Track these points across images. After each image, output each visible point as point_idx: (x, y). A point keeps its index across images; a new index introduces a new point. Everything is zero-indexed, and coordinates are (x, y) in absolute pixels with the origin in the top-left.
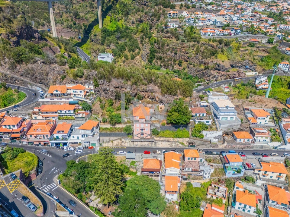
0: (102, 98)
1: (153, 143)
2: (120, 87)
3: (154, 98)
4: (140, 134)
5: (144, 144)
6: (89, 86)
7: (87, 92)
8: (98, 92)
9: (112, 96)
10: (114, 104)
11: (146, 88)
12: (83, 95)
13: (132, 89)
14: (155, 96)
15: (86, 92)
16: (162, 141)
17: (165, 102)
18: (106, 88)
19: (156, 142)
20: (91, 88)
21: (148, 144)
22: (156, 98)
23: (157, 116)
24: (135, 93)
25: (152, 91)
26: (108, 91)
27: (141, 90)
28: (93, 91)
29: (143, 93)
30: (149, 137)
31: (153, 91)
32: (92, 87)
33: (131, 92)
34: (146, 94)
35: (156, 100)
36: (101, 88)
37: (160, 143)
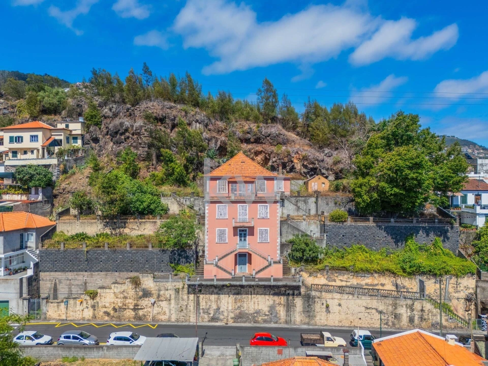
0: (103, 160)
1: (299, 302)
2: (168, 121)
3: (286, 160)
4: (232, 257)
5: (252, 311)
6: (67, 126)
7: (57, 143)
8: (94, 145)
9: (136, 148)
10: (143, 172)
11: (258, 127)
12: (38, 150)
13: (210, 127)
14: (289, 155)
15: (50, 141)
16: (341, 290)
17: (327, 169)
18: (121, 124)
19: (313, 293)
20: (74, 133)
21: (272, 308)
22: (295, 161)
23: (306, 202)
24: (219, 143)
25: (278, 141)
26: (127, 134)
27: (239, 134)
28: (80, 142)
29: (250, 146)
30: (276, 271)
31: (281, 140)
32: (76, 128)
33: (205, 135)
34: (259, 148)
35: (292, 169)
36: (105, 131)
37: (333, 300)
